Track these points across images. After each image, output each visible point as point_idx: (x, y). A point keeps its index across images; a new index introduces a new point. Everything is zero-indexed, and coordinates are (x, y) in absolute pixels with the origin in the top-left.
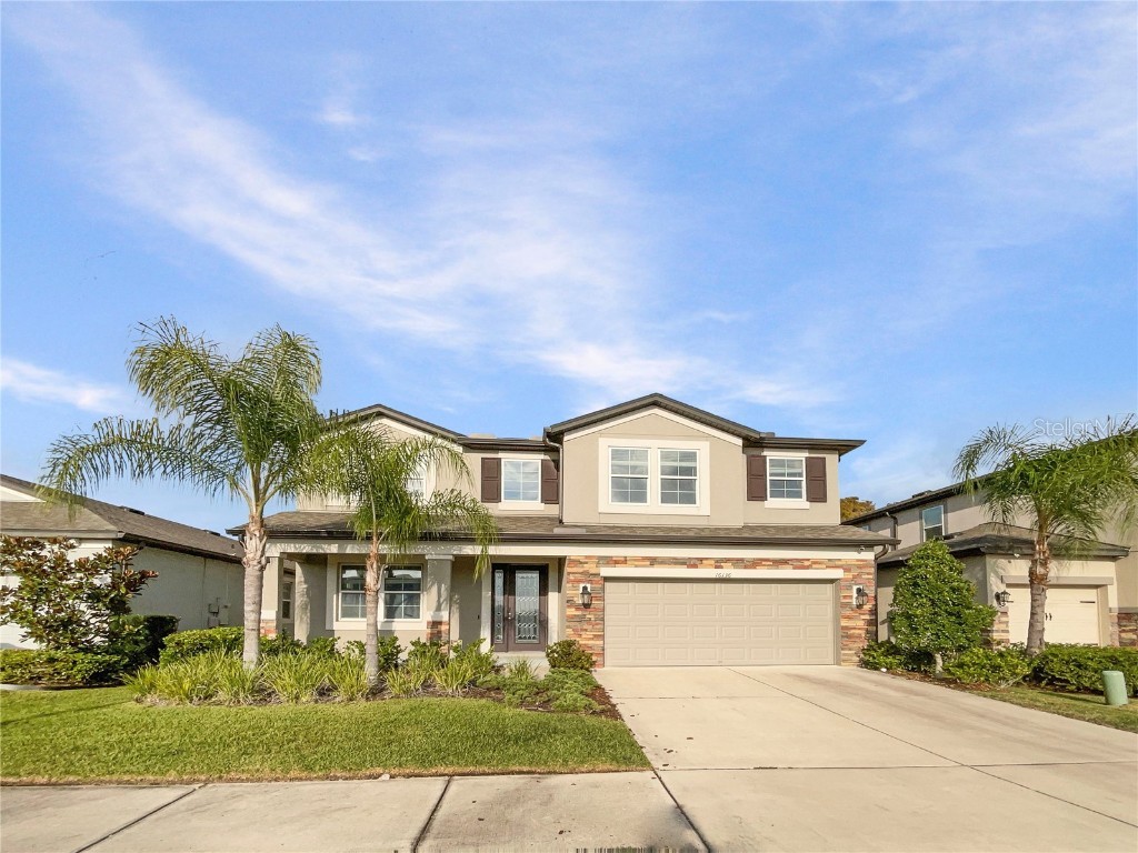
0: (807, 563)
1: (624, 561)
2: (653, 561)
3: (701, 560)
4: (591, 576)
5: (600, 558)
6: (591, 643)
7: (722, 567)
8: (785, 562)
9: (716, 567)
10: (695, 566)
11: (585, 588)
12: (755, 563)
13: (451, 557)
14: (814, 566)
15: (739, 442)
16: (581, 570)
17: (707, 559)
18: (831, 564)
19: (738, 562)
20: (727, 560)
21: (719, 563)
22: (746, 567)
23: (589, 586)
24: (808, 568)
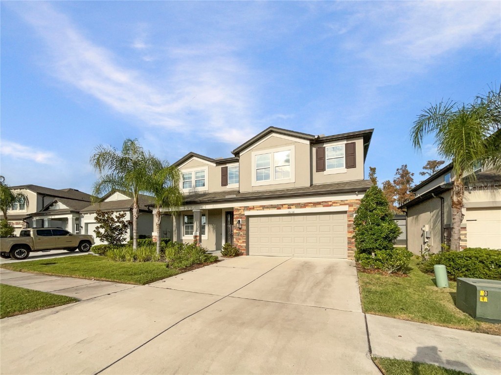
0: (330, 203)
1: (253, 208)
2: (264, 207)
3: (282, 205)
4: (241, 216)
5: (245, 207)
6: (242, 244)
7: (290, 208)
8: (319, 203)
9: (288, 208)
10: (280, 208)
11: (239, 221)
12: (305, 205)
13: (199, 210)
14: (334, 205)
15: (308, 142)
16: (238, 213)
17: (285, 204)
18: (342, 203)
19: (298, 205)
20: (293, 205)
21: (289, 206)
22: (301, 207)
23: (241, 220)
24: (330, 206)
